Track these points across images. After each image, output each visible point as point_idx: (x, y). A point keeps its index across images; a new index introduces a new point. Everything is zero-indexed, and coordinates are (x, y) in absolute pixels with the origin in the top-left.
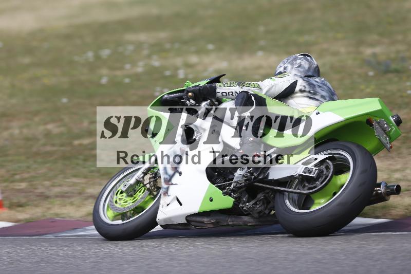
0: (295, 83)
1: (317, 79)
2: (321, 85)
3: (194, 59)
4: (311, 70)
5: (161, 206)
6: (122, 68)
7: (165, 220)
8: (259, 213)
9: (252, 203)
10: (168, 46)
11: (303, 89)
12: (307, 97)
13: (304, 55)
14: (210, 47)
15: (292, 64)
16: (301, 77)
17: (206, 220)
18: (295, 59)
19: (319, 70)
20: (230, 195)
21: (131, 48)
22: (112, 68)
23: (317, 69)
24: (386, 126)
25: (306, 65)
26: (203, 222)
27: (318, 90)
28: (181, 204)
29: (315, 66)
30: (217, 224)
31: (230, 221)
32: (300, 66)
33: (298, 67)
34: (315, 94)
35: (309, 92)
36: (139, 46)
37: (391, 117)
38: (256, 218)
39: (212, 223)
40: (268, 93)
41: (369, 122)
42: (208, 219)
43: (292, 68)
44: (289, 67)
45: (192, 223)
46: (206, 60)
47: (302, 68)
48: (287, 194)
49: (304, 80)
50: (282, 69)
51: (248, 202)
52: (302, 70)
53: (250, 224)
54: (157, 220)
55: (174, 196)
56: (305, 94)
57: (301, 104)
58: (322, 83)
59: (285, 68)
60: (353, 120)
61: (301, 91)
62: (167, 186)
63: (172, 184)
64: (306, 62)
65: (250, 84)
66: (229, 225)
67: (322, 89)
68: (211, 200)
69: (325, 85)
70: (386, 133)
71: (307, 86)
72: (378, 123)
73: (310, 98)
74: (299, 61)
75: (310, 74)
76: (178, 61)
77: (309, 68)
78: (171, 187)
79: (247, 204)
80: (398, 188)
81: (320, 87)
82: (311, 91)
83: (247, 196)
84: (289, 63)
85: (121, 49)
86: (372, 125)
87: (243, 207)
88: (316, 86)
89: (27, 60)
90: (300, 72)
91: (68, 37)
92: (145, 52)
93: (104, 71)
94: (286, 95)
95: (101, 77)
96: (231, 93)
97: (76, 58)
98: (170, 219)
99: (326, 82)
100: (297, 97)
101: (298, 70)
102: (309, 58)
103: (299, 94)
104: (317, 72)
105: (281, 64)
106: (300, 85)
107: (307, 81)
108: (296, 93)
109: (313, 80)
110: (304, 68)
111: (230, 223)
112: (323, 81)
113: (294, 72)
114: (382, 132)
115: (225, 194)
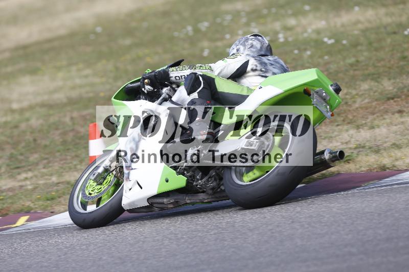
0: (247, 63)
1: (270, 58)
2: (273, 63)
3: (292, 22)
4: (264, 50)
5: (124, 191)
6: (222, 39)
7: (129, 204)
8: (213, 189)
9: (203, 180)
10: (265, 11)
11: (255, 68)
12: (259, 75)
13: (255, 35)
14: (307, 8)
15: (244, 45)
16: (253, 57)
17: (165, 200)
18: (247, 40)
19: (271, 49)
20: (183, 174)
21: (229, 17)
22: (212, 40)
23: (269, 48)
24: (324, 94)
25: (257, 44)
26: (163, 203)
27: (271, 68)
28: (141, 188)
29: (266, 45)
30: (176, 204)
31: (188, 199)
32: (252, 46)
33: (250, 48)
34: (266, 72)
35: (261, 71)
36: (237, 15)
37: (330, 86)
38: (211, 195)
39: (171, 203)
40: (221, 74)
41: (307, 93)
42: (168, 199)
43: (245, 49)
44: (242, 48)
45: (155, 205)
46: (304, 21)
47: (254, 48)
48: (233, 168)
49: (256, 59)
50: (235, 51)
51: (201, 179)
52: (254, 50)
53: (206, 201)
54: (122, 205)
55: (135, 180)
56: (257, 73)
57: (253, 83)
58: (275, 61)
59: (238, 50)
60: (291, 92)
61: (253, 70)
62: (128, 171)
63: (132, 169)
64: (258, 42)
65: (201, 66)
66: (187, 203)
67: (274, 66)
68: (167, 181)
69: (277, 63)
70: (326, 102)
71: (258, 65)
72: (317, 92)
73: (262, 76)
74: (251, 42)
75: (263, 53)
76: (277, 26)
77: (261, 48)
78: (132, 172)
79: (200, 181)
80: (342, 154)
81: (272, 65)
82: (263, 69)
83: (200, 174)
84: (241, 44)
85: (219, 20)
86: (309, 95)
87: (197, 185)
88: (268, 64)
89: (128, 42)
90: (253, 52)
91: (165, 14)
92: (244, 20)
93: (205, 44)
94: (238, 75)
95: (202, 50)
96: (184, 77)
97: (176, 34)
98: (133, 203)
99: (278, 59)
100: (249, 76)
101: (251, 50)
102: (260, 38)
103: (252, 73)
104: (269, 51)
105: (233, 46)
106: (252, 65)
107: (259, 60)
108: (249, 72)
109: (264, 59)
110: (256, 48)
111: (188, 202)
112: (276, 59)
113: (247, 52)
114: (322, 101)
115: (179, 173)
